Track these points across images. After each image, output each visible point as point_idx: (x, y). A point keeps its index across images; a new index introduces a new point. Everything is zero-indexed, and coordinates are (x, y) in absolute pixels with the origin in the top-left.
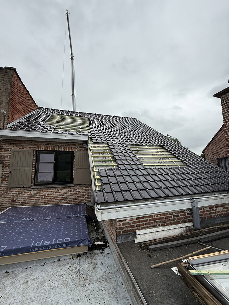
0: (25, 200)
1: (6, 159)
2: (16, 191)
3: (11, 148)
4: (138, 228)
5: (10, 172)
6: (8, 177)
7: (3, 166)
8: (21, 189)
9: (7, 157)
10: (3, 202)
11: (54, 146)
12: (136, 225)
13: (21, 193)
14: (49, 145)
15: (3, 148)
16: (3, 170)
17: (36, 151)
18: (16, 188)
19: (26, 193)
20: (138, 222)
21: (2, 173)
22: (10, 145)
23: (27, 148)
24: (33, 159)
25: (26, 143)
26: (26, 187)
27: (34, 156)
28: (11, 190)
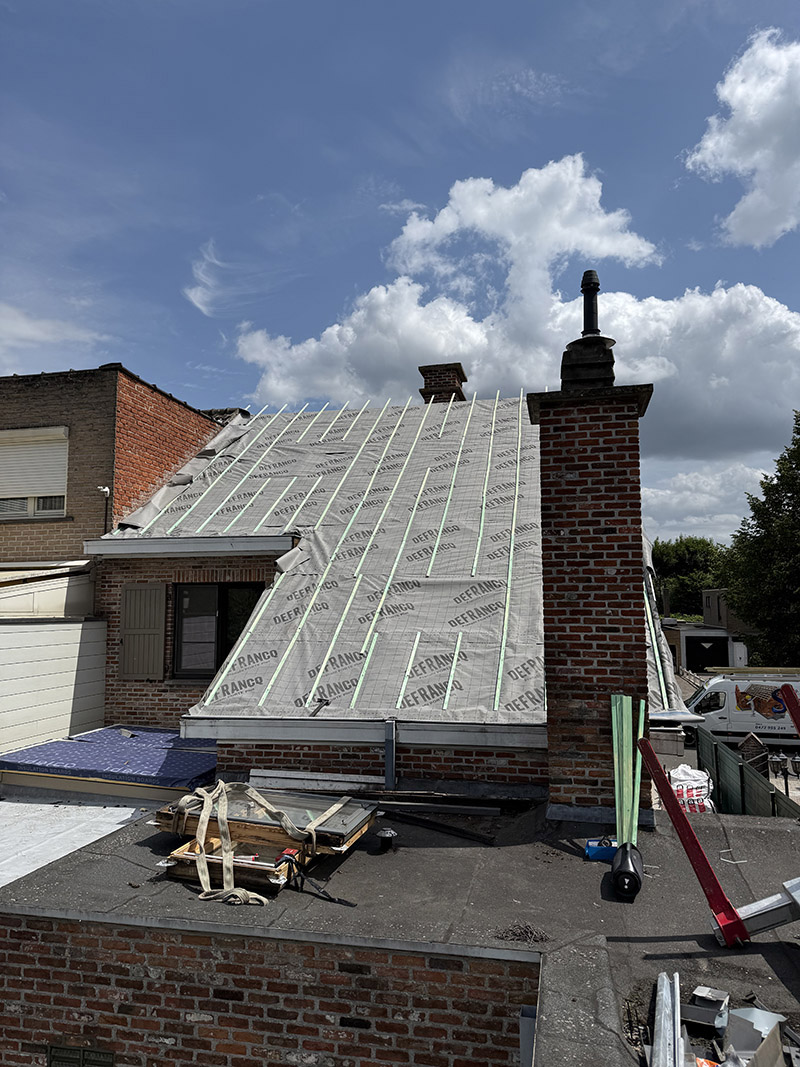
0: (154, 714)
1: (114, 607)
2: (135, 690)
3: (122, 582)
5: (121, 642)
6: (118, 653)
7: (109, 626)
8: (144, 685)
9: (115, 604)
10: (112, 713)
11: (215, 569)
13: (145, 695)
14: (201, 567)
15: (107, 582)
16: (108, 635)
17: (175, 585)
18: (136, 681)
19: (157, 695)
20: (260, 754)
21: (108, 644)
22: (119, 573)
23: (154, 579)
24: (167, 608)
25: (152, 564)
26: (155, 681)
27: (167, 600)
28: (125, 686)
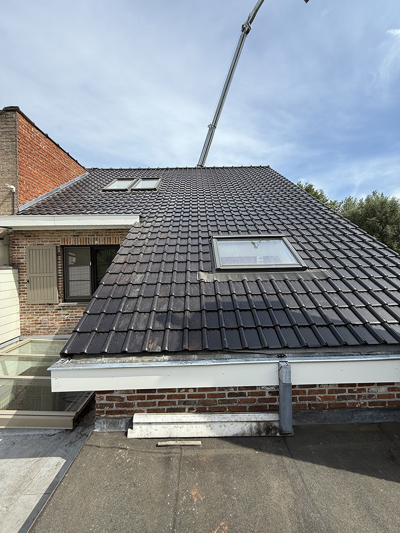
0: (53, 323)
1: (22, 261)
2: (39, 310)
3: (26, 245)
4: (142, 408)
5: (28, 281)
6: (26, 288)
7: (19, 272)
8: (46, 307)
9: (23, 258)
10: (25, 324)
11: (88, 237)
12: (136, 402)
13: (47, 312)
14: (78, 236)
15: (16, 245)
16: (19, 278)
17: (62, 247)
18: (40, 304)
19: (54, 312)
20: (143, 398)
21: (19, 283)
22: (24, 239)
23: (48, 243)
24: (58, 261)
25: (46, 234)
26: (53, 304)
27: (57, 255)
28: (33, 307)
